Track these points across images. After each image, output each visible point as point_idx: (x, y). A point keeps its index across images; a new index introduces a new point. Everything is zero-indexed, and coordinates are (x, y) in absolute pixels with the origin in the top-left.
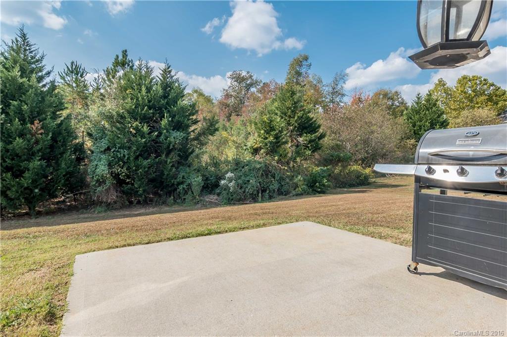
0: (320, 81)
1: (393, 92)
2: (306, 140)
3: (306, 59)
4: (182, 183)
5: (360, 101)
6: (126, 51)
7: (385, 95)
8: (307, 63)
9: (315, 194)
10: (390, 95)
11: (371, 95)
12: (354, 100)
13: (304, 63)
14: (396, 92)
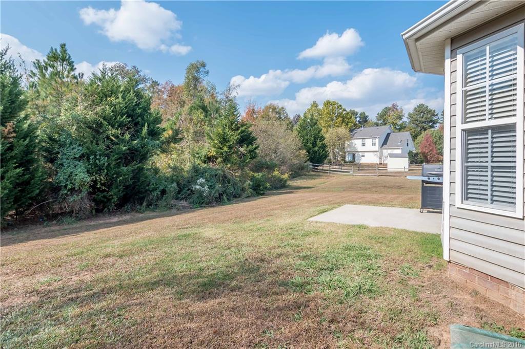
0: (214, 88)
1: (280, 107)
2: (246, 151)
3: (203, 65)
4: (155, 189)
5: (254, 112)
6: (65, 45)
7: (274, 109)
8: (205, 70)
9: (258, 196)
10: (278, 110)
11: (263, 108)
12: (249, 111)
13: (202, 69)
14: (283, 108)
